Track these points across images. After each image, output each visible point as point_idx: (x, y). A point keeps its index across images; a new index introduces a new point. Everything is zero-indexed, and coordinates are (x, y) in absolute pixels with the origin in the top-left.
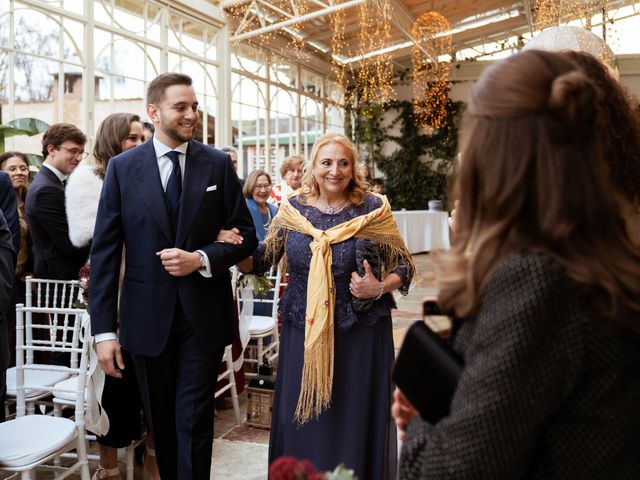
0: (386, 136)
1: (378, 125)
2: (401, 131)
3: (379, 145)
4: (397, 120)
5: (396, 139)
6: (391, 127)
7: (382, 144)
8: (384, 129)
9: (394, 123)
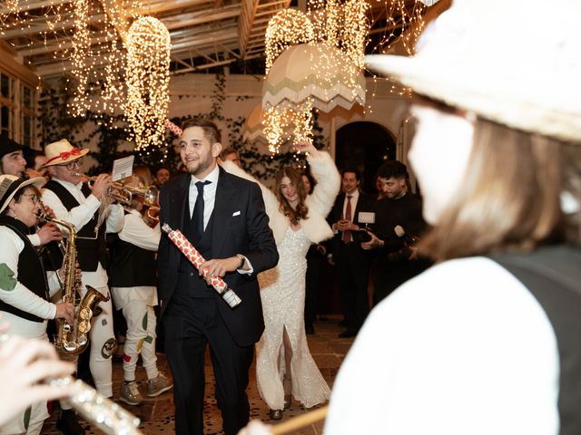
2: (99, 145)
4: (94, 134)
5: (95, 156)
6: (87, 141)
8: (80, 142)
9: (91, 136)
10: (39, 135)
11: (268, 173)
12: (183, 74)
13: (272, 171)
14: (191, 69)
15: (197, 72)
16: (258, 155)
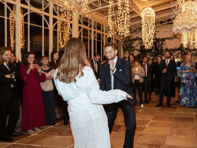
0: (135, 49)
1: (133, 45)
2: (140, 47)
3: (133, 52)
4: (139, 44)
5: (139, 50)
6: (137, 46)
7: (134, 52)
8: (135, 47)
9: (138, 45)
10: (122, 45)
11: (193, 55)
12: (164, 24)
13: (194, 54)
14: (166, 23)
15: (168, 24)
16: (189, 49)
